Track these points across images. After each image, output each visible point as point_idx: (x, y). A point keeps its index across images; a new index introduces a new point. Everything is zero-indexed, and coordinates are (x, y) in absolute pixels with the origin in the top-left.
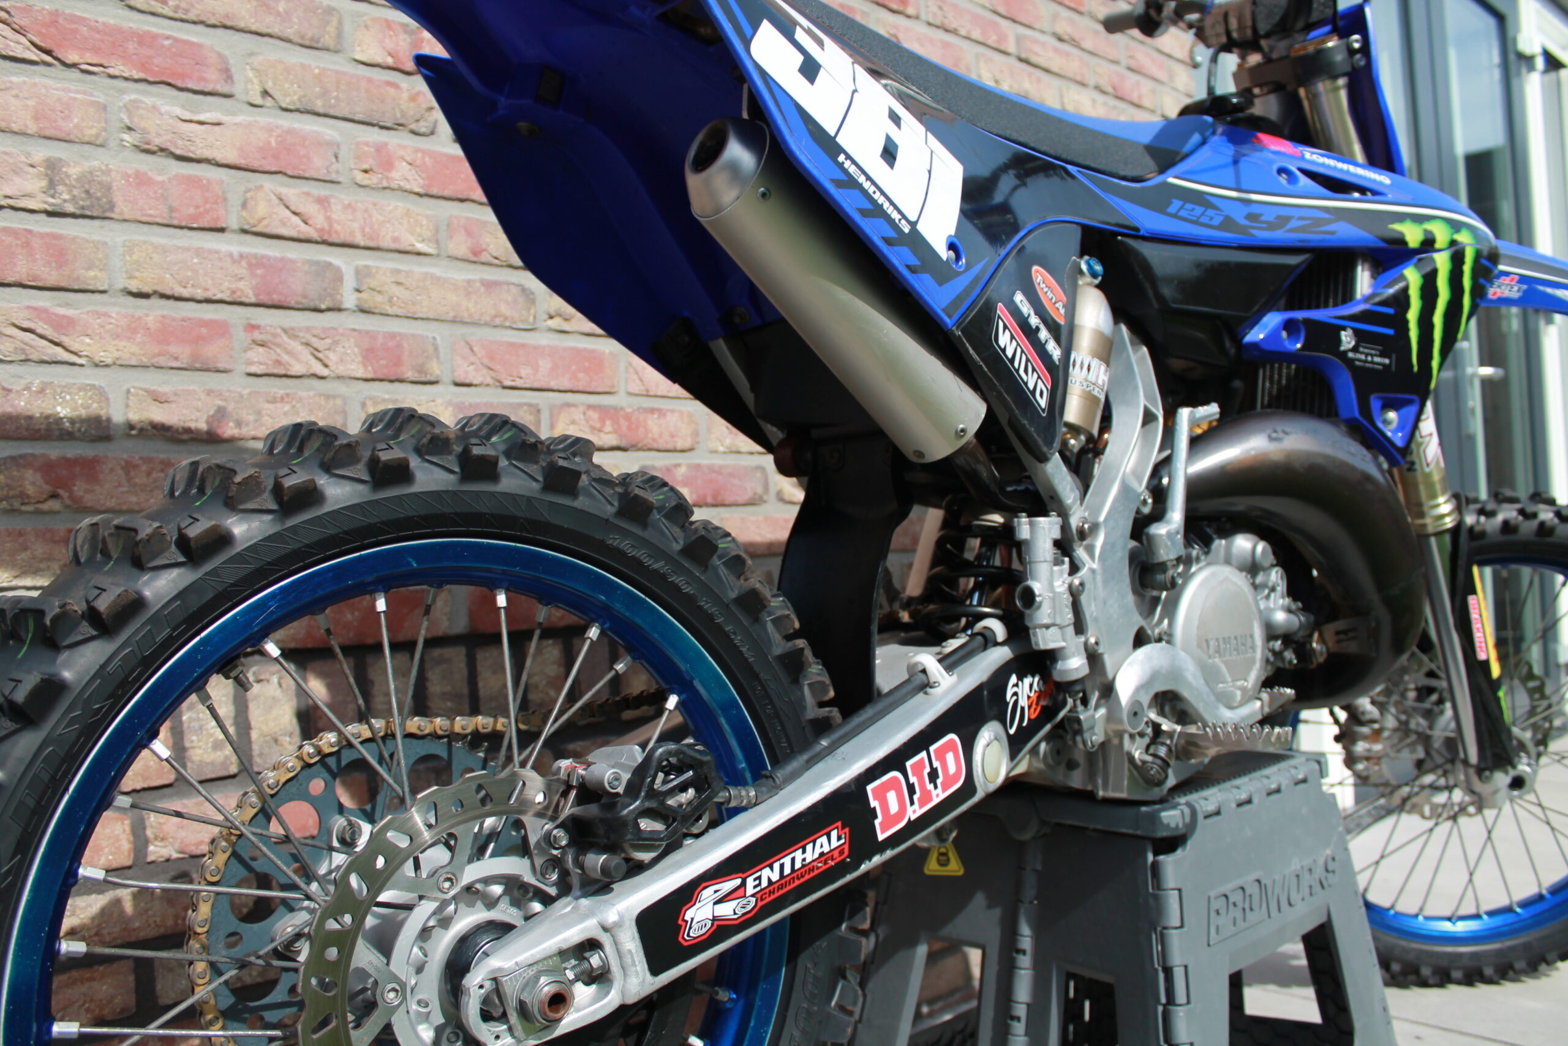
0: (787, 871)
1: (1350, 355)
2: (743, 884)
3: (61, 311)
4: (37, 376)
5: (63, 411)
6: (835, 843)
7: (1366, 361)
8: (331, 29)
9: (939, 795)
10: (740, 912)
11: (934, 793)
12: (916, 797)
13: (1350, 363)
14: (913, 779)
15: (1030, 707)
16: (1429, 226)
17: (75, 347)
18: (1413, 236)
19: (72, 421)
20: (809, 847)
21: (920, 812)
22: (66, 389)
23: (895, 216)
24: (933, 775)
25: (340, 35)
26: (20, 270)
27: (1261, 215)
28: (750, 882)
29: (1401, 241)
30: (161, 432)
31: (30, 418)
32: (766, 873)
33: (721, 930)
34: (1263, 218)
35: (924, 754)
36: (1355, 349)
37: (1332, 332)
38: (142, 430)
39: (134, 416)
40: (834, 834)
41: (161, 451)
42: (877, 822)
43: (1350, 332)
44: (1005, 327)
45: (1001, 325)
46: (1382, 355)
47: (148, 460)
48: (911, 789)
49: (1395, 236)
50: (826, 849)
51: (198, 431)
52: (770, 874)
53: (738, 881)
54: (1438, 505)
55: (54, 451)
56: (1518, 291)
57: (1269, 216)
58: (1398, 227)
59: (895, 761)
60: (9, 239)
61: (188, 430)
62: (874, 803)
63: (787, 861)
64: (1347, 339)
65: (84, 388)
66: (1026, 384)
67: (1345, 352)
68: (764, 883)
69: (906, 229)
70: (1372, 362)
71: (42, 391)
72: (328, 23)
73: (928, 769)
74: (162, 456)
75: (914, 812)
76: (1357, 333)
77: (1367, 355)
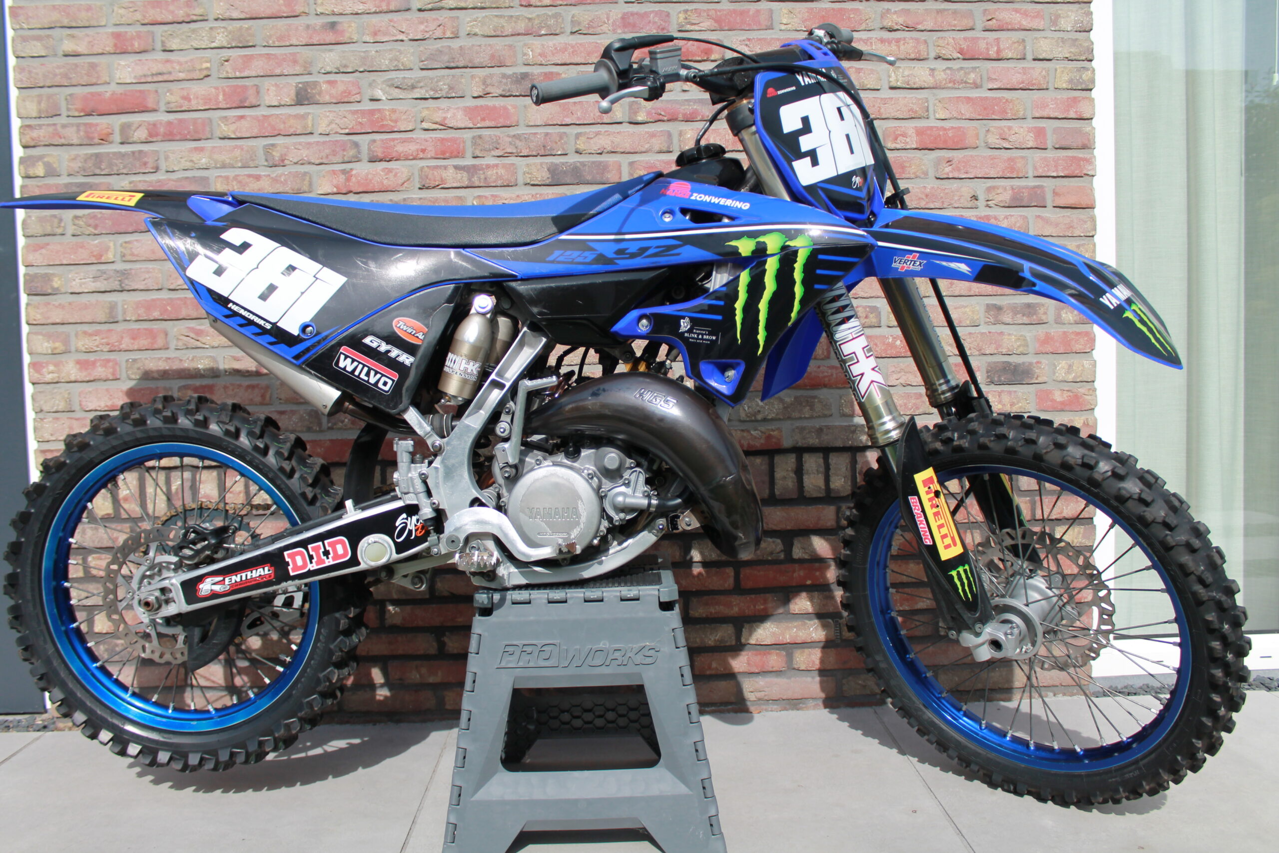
0: (244, 578)
1: (686, 335)
2: (224, 580)
3: (199, 327)
4: (191, 354)
5: (200, 366)
6: (267, 572)
7: (698, 339)
8: (306, 182)
9: (329, 562)
10: (222, 590)
11: (327, 561)
12: (314, 561)
13: (686, 340)
14: (311, 553)
15: (416, 530)
16: (761, 239)
17: (204, 341)
18: (745, 247)
19: (204, 370)
20: (254, 571)
21: (316, 567)
22: (201, 358)
23: (262, 322)
24: (326, 553)
25: (310, 184)
26: (184, 313)
27: (627, 249)
28: (227, 580)
29: (735, 252)
30: (237, 372)
31: (189, 370)
32: (234, 578)
33: (214, 595)
34: (627, 251)
35: (320, 543)
36: (690, 331)
37: (675, 321)
38: (230, 373)
39: (227, 367)
40: (266, 569)
41: (238, 380)
42: (290, 568)
43: (687, 319)
44: (346, 357)
45: (342, 357)
46: (709, 335)
47: (232, 385)
48: (311, 557)
49: (730, 250)
50: (262, 573)
51: (252, 371)
52: (236, 578)
53: (221, 578)
54: (884, 423)
55: (198, 382)
56: (920, 264)
57: (633, 248)
58: (733, 243)
59: (304, 544)
60: (179, 302)
61: (248, 371)
62: (287, 559)
63: (244, 575)
64: (685, 325)
65: (208, 357)
66: (368, 382)
67: (683, 333)
68: (233, 581)
69: (268, 326)
70: (702, 339)
71: (193, 360)
72: (304, 180)
73: (323, 550)
74: (238, 383)
75: (313, 567)
76: (692, 320)
77: (698, 334)
